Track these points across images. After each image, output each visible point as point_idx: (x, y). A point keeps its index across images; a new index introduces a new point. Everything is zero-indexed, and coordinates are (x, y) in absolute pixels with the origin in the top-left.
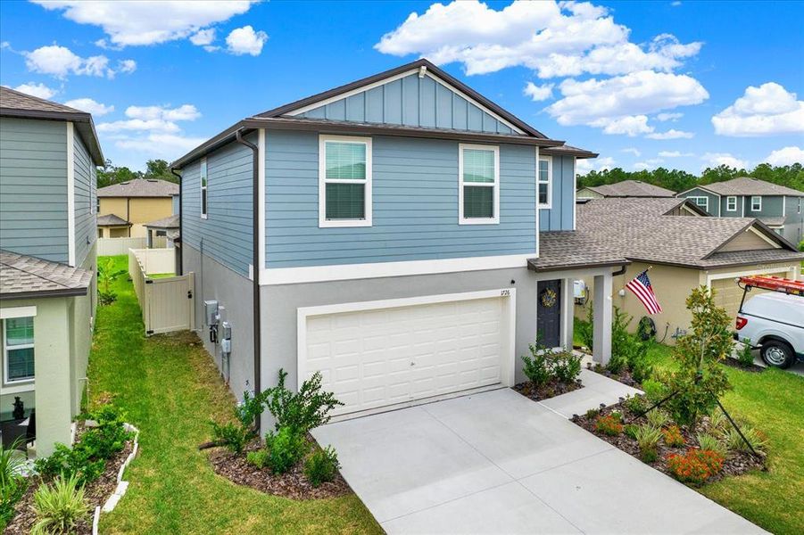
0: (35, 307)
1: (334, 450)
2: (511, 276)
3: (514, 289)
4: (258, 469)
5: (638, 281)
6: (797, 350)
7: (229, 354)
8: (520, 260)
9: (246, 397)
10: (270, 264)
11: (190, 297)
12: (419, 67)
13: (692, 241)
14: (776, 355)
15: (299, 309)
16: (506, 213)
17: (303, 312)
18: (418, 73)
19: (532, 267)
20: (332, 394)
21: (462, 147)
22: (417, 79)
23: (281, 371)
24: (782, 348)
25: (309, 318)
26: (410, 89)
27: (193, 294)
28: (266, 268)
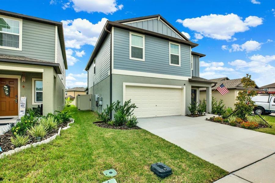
0: (43, 69)
1: (136, 117)
2: (184, 83)
3: (185, 87)
4: (111, 126)
5: (220, 87)
6: (265, 109)
7: (102, 105)
8: (186, 78)
9: (108, 106)
10: (115, 68)
11: (90, 100)
12: (158, 17)
13: (231, 84)
14: (259, 111)
15: (123, 83)
16: (183, 64)
17: (125, 84)
18: (157, 19)
19: (190, 81)
20: (134, 104)
21: (170, 43)
22: (157, 21)
23: (118, 101)
24: (261, 109)
25: (127, 86)
26: (155, 23)
27: (91, 100)
28: (114, 69)
